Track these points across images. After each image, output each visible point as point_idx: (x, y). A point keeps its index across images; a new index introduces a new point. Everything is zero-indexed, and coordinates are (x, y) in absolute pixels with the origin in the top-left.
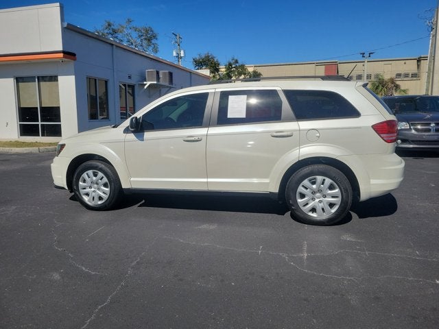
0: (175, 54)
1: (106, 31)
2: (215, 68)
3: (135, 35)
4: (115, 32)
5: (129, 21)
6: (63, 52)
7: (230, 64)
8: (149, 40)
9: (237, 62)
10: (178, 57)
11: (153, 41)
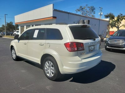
0: (99, 14)
1: (80, 9)
2: (112, 17)
3: (88, 9)
4: (82, 9)
5: (87, 5)
6: (53, 17)
7: (119, 16)
8: (93, 10)
9: (122, 15)
10: (101, 15)
11: (94, 10)
